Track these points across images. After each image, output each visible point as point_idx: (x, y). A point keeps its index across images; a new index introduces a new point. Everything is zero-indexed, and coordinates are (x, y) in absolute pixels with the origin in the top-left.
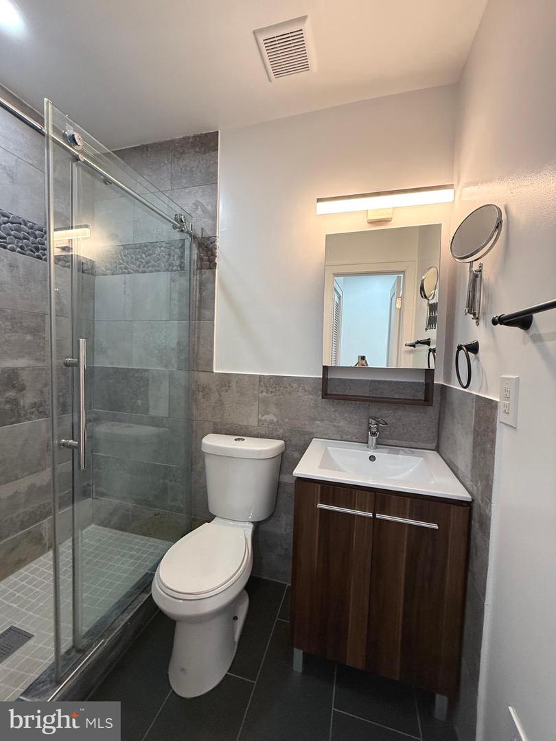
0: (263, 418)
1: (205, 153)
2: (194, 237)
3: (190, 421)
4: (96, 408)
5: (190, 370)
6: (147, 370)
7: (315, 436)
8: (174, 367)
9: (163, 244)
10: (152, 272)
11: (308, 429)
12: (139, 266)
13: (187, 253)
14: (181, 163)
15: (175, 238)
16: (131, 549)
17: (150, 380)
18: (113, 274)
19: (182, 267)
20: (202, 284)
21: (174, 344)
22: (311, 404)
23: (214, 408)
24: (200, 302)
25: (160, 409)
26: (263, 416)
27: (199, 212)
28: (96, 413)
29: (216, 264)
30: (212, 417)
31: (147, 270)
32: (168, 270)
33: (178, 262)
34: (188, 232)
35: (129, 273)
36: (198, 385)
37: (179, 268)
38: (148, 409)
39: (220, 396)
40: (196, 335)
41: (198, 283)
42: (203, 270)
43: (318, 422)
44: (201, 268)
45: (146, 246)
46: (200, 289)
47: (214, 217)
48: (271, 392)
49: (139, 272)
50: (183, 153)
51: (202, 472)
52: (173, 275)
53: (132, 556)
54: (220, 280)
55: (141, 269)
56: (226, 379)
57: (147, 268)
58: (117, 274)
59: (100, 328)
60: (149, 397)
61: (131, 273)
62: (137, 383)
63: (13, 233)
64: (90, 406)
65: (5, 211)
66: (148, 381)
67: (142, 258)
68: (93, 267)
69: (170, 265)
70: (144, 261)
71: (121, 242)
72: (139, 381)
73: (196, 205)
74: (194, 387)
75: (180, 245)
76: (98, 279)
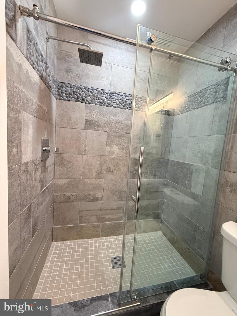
4: (167, 179)
5: (221, 169)
6: (192, 165)
8: (209, 165)
9: (213, 86)
10: (203, 106)
12: (195, 106)
17: (194, 171)
18: (182, 113)
19: (224, 98)
28: (167, 182)
31: (200, 107)
32: (214, 103)
33: (222, 95)
34: (232, 69)
35: (189, 111)
36: (227, 181)
37: (222, 99)
38: (190, 187)
40: (230, 145)
45: (201, 92)
49: (195, 109)
52: (217, 105)
53: (171, 262)
55: (197, 106)
57: (200, 105)
58: (184, 113)
59: (174, 141)
60: (192, 180)
61: (191, 110)
62: (187, 171)
63: (143, 104)
64: (165, 177)
65: (141, 96)
66: (193, 171)
67: (198, 100)
68: (174, 112)
69: (216, 99)
70: (199, 101)
71: (187, 95)
72: (187, 170)
74: (223, 182)
75: (225, 83)
76: (176, 118)
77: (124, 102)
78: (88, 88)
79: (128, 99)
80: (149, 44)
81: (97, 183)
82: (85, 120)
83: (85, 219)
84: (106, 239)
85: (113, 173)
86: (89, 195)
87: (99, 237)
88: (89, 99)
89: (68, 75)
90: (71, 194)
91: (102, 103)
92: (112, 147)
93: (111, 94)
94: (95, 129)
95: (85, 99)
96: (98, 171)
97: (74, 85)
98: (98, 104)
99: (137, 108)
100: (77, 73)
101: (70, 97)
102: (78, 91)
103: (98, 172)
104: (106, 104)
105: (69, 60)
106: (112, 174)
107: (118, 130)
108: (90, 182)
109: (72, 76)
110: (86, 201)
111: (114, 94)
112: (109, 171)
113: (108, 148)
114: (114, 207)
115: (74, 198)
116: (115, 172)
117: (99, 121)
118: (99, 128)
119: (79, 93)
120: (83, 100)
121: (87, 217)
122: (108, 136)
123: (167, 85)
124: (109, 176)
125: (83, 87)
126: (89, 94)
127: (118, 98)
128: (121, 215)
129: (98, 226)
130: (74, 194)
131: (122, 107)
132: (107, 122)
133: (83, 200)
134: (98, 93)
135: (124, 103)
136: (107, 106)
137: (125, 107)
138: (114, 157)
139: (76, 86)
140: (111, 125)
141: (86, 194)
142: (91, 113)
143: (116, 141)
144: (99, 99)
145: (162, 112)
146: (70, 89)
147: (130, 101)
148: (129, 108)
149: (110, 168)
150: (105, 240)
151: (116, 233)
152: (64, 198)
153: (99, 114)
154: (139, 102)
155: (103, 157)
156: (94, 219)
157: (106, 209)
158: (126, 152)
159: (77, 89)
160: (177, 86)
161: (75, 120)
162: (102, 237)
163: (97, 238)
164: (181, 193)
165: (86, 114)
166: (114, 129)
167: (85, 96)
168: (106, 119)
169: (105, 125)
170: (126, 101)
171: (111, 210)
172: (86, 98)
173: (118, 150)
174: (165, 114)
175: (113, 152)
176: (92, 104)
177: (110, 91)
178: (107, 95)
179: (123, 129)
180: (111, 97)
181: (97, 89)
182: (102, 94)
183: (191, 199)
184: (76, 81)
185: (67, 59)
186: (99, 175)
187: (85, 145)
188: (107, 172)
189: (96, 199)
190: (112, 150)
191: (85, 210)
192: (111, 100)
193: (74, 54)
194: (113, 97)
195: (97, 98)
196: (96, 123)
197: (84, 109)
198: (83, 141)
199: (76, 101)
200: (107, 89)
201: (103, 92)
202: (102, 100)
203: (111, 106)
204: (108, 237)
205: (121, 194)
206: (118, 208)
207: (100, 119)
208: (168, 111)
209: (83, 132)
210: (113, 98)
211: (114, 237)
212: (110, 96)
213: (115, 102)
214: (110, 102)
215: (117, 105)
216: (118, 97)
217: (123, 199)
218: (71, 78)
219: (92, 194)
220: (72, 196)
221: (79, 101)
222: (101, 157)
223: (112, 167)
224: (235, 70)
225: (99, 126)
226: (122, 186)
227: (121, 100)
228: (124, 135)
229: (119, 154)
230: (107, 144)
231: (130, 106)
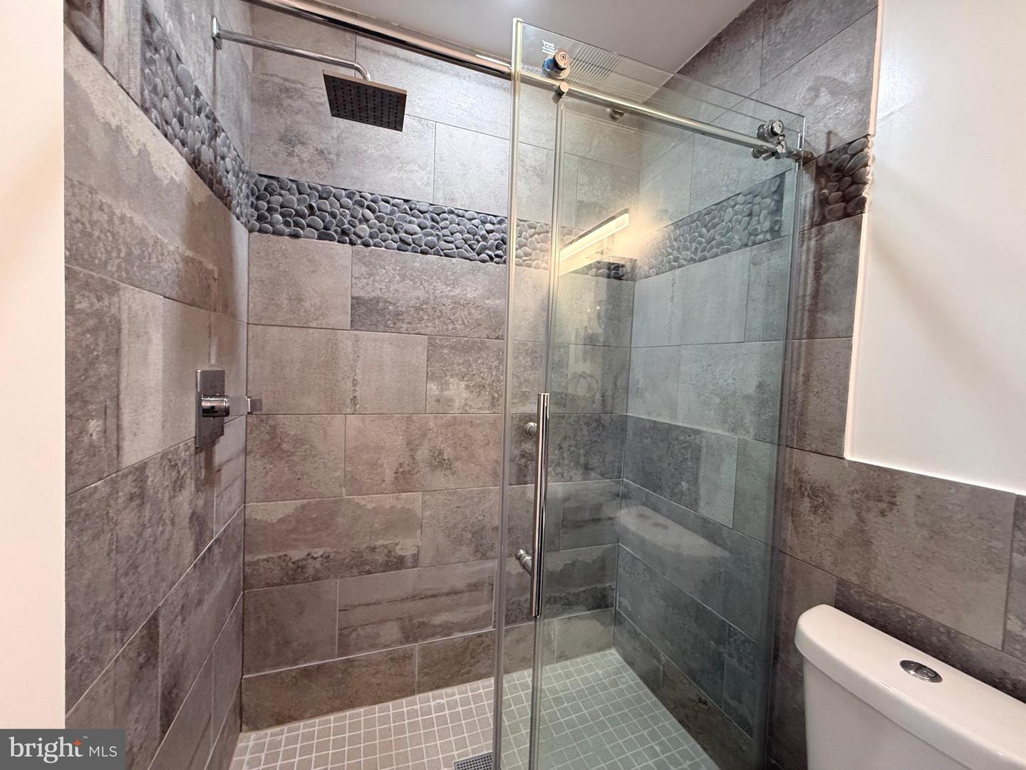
2: (805, 160)
3: (776, 551)
4: (627, 478)
5: (782, 443)
6: (699, 432)
8: (748, 433)
9: (741, 199)
10: (716, 255)
12: (695, 252)
13: (788, 199)
14: (785, 21)
15: (764, 178)
16: (654, 736)
17: (704, 451)
18: (657, 274)
19: (775, 232)
20: (821, 260)
21: (751, 389)
23: (840, 544)
24: (815, 296)
25: (719, 509)
27: (825, 98)
28: (626, 486)
29: (864, 200)
31: (708, 255)
32: (746, 245)
33: (767, 225)
34: (790, 154)
35: (679, 267)
36: (801, 480)
37: (768, 236)
38: (696, 503)
39: (862, 520)
40: (802, 371)
42: (827, 226)
44: (824, 220)
45: (708, 214)
46: (818, 268)
47: (864, 93)
49: (695, 261)
52: (754, 253)
54: (874, 237)
55: (699, 254)
57: (709, 251)
58: (663, 273)
59: (638, 358)
60: (700, 480)
61: (683, 266)
62: (683, 451)
63: (538, 246)
64: (620, 472)
65: (532, 221)
66: (700, 451)
67: (701, 236)
68: (633, 268)
69: (751, 234)
70: (703, 240)
71: (670, 219)
72: (685, 448)
73: (815, 90)
74: (789, 482)
75: (773, 189)
76: (641, 286)
77: (480, 239)
78: (361, 197)
79: (492, 231)
80: (549, 76)
81: (399, 506)
82: (352, 298)
83: (358, 635)
84: (434, 699)
85: (451, 469)
86: (373, 549)
87: (412, 693)
88: (363, 229)
89: (291, 154)
90: (308, 550)
91: (409, 245)
92: (444, 386)
93: (437, 214)
94: (386, 326)
95: (350, 229)
96: (401, 465)
97: (311, 184)
98: (395, 245)
99: (520, 258)
100: (320, 146)
101: (297, 224)
102: (326, 205)
103: (401, 470)
104: (420, 246)
105: (293, 105)
106: (448, 472)
107: (462, 327)
108: (374, 505)
109: (305, 156)
110: (360, 574)
111: (446, 215)
112: (440, 462)
113: (433, 387)
114: (460, 584)
115: (318, 566)
116: (457, 464)
117: (398, 300)
118: (399, 324)
119: (329, 210)
120: (344, 233)
121: (369, 629)
122: (432, 347)
123: (609, 188)
124: (440, 480)
125: (344, 192)
126: (363, 215)
127: (459, 228)
128: (483, 609)
129: (407, 657)
130: (318, 552)
131: (473, 254)
132: (425, 302)
133: (352, 568)
134: (392, 213)
135: (479, 242)
136: (423, 252)
137: (483, 256)
138: (455, 418)
139: (320, 188)
140: (441, 312)
141: (363, 547)
142: (370, 275)
143: (459, 364)
144: (396, 231)
145: (598, 268)
146: (298, 200)
147: (498, 236)
148: (496, 259)
149: (441, 453)
150: (432, 704)
151: (469, 672)
152: (282, 568)
153: (398, 278)
154: (527, 239)
155: (415, 417)
156: (391, 631)
157: (429, 593)
158: (493, 397)
159: (321, 198)
160: (638, 190)
161: (317, 301)
162: (424, 691)
163: (404, 700)
164: (669, 523)
165: (356, 278)
166: (451, 327)
167: (349, 222)
168: (421, 294)
169: (421, 313)
170: (484, 238)
171: (448, 594)
172: (354, 227)
173: (465, 394)
174: (609, 277)
175: (450, 401)
176: (375, 245)
177: (431, 205)
178: (425, 218)
179: (479, 325)
180: (437, 223)
181: (390, 199)
182: (408, 214)
183: (702, 541)
184: (318, 173)
185: (287, 102)
186: (404, 479)
187: (355, 383)
188: (433, 468)
189: (399, 563)
190: (446, 393)
191: (359, 605)
192: (437, 235)
193: (311, 85)
194: (442, 224)
195: (391, 229)
196: (390, 307)
197: (348, 263)
198: (346, 368)
199: (319, 238)
200: (424, 196)
201: (411, 209)
202: (406, 232)
203: (437, 253)
204: (443, 691)
205: (482, 538)
206: (474, 587)
207: (404, 293)
208: (617, 267)
209: (346, 340)
210: (442, 228)
211: (462, 687)
212: (433, 220)
213: (450, 239)
214: (435, 239)
215: (457, 248)
216: (458, 224)
217: (489, 554)
218: (302, 161)
219: (383, 546)
220: (310, 561)
221: (331, 239)
222: (409, 420)
223: (449, 449)
224: (796, 157)
225: (401, 318)
226: (483, 511)
227: (468, 232)
228: (482, 343)
229: (471, 407)
230: (429, 374)
231: (498, 252)
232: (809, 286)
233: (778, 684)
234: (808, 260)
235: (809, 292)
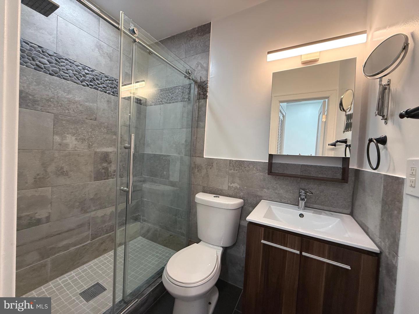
0: (231, 185)
1: (203, 35)
2: (196, 82)
3: (190, 184)
4: (144, 175)
5: (191, 156)
6: (169, 156)
7: (263, 198)
8: (183, 154)
9: (180, 87)
10: (174, 103)
11: (259, 194)
12: (167, 100)
13: (192, 91)
14: (191, 42)
15: (186, 83)
16: (157, 252)
17: (171, 161)
18: (155, 105)
19: (189, 99)
20: (199, 108)
21: (183, 142)
22: (261, 178)
23: (203, 178)
24: (198, 117)
25: (175, 177)
26: (231, 184)
27: (199, 68)
28: (144, 178)
29: (207, 96)
30: (202, 183)
31: (171, 102)
32: (182, 101)
33: (187, 97)
34: (192, 79)
35: (163, 104)
36: (195, 164)
37: (187, 100)
38: (169, 177)
39: (207, 171)
40: (195, 136)
41: (197, 107)
42: (200, 100)
43: (265, 190)
45: (171, 89)
46: (198, 110)
47: (207, 70)
48: (237, 170)
49: (167, 103)
50: (192, 37)
51: (195, 215)
52: (184, 104)
53: (157, 256)
54: (209, 106)
55: (169, 101)
56: (211, 162)
57: (171, 101)
58: (157, 105)
59: (148, 133)
60: (170, 170)
61: (164, 104)
63: (109, 85)
64: (142, 173)
65: (107, 75)
66: (170, 161)
68: (146, 102)
69: (183, 98)
70: (170, 97)
71: (159, 88)
72: (165, 161)
73: (198, 64)
74: (193, 166)
75: (189, 87)
76: (148, 108)
77: (82, 76)
79: (88, 74)
80: (132, 34)
81: (37, 195)
84: (60, 280)
85: (68, 175)
87: (47, 282)
91: (42, 69)
92: (63, 138)
93: (59, 59)
94: (27, 105)
96: (38, 175)
98: (33, 67)
99: (102, 88)
103: (38, 177)
104: (49, 71)
107: (73, 112)
111: (64, 60)
112: (61, 172)
113: (57, 138)
114: (74, 226)
116: (71, 173)
117: (35, 94)
118: (36, 106)
122: (57, 120)
123: (138, 71)
124: (62, 180)
127: (71, 68)
128: (85, 234)
129: (43, 266)
131: (78, 81)
132: (51, 98)
134: (30, 50)
136: (50, 74)
137: (84, 83)
138: (69, 152)
140: (61, 104)
143: (71, 129)
147: (91, 76)
148: (90, 86)
149: (62, 168)
153: (35, 83)
154: (104, 81)
155: (46, 152)
157: (56, 233)
158: (89, 144)
160: (147, 74)
162: (54, 279)
166: (67, 111)
168: (51, 95)
169: (50, 103)
170: (84, 76)
171: (68, 231)
173: (75, 142)
174: (137, 103)
175: (67, 145)
177: (55, 53)
178: (51, 58)
179: (82, 113)
180: (59, 63)
181: (29, 43)
182: (41, 54)
183: (170, 187)
186: (40, 181)
188: (58, 175)
189: (39, 222)
190: (65, 141)
192: (59, 68)
194: (62, 64)
200: (52, 48)
201: (43, 52)
202: (40, 62)
203: (59, 76)
204: (65, 275)
205: (84, 204)
206: (80, 226)
207: (39, 91)
208: (140, 100)
210: (62, 66)
212: (56, 60)
213: (66, 72)
214: (58, 70)
215: (70, 77)
216: (71, 66)
217: (88, 210)
222: (43, 153)
223: (67, 166)
224: (194, 81)
225: (36, 103)
226: (85, 193)
227: (76, 71)
228: (84, 121)
229: (78, 148)
230: (55, 132)
231: (92, 84)
232: (197, 115)
233: (191, 218)
234: (196, 108)
235: (196, 116)
